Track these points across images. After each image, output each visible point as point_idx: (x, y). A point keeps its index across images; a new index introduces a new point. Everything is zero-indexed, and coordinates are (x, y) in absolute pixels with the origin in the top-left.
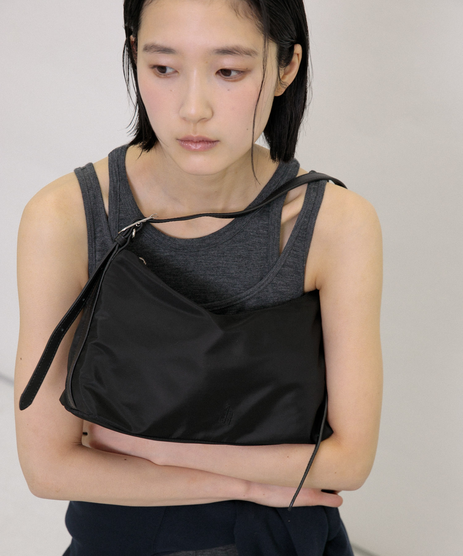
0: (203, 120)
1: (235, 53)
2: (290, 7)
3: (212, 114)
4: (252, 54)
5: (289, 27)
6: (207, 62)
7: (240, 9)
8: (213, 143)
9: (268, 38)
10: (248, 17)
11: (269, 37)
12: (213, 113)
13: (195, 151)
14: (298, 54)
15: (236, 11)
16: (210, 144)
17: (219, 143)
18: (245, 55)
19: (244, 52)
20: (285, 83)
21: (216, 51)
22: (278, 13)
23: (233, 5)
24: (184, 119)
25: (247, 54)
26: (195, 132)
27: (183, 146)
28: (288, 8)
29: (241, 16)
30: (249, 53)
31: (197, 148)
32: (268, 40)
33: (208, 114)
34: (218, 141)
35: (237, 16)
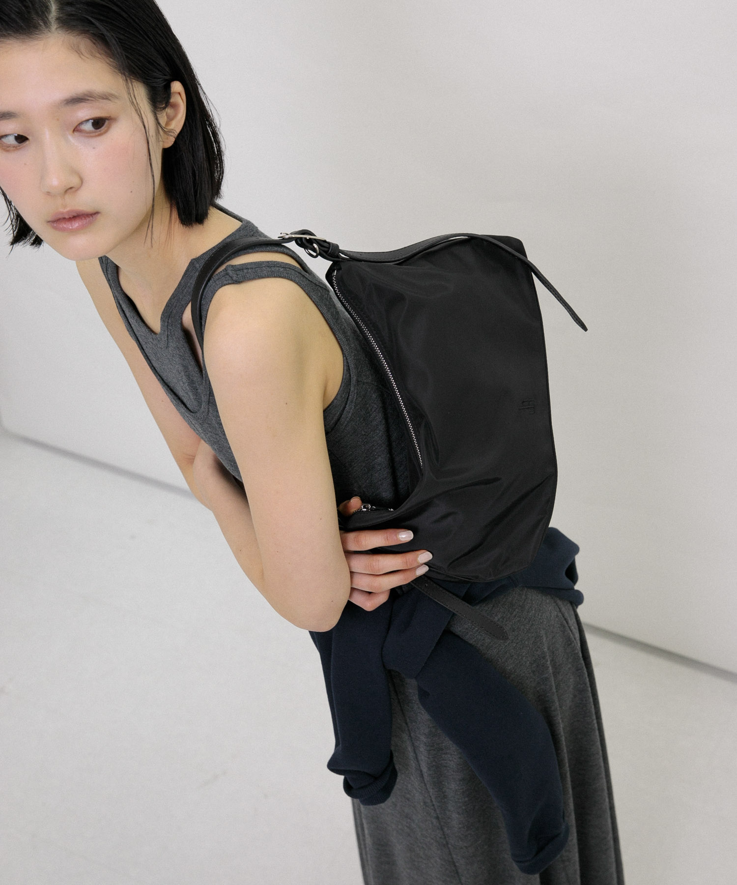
0: (70, 190)
1: (88, 100)
2: (150, 39)
3: (80, 183)
4: (110, 98)
5: (155, 62)
6: (58, 120)
7: (83, 48)
8: (92, 217)
9: (130, 79)
10: (95, 57)
11: (131, 77)
12: (82, 181)
13: (74, 232)
14: (179, 93)
15: (79, 52)
16: (88, 219)
17: (99, 215)
18: (100, 100)
19: (99, 96)
20: (171, 131)
21: (65, 102)
22: (134, 46)
23: (72, 46)
24: (48, 193)
25: (103, 98)
26: (65, 206)
27: (55, 228)
28: (148, 39)
29: (85, 57)
30: (106, 97)
31: (73, 227)
32: (131, 81)
33: (75, 181)
34: (97, 213)
35: (81, 57)
